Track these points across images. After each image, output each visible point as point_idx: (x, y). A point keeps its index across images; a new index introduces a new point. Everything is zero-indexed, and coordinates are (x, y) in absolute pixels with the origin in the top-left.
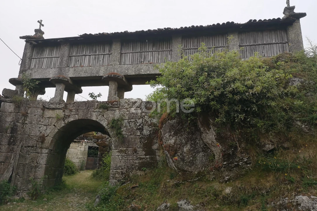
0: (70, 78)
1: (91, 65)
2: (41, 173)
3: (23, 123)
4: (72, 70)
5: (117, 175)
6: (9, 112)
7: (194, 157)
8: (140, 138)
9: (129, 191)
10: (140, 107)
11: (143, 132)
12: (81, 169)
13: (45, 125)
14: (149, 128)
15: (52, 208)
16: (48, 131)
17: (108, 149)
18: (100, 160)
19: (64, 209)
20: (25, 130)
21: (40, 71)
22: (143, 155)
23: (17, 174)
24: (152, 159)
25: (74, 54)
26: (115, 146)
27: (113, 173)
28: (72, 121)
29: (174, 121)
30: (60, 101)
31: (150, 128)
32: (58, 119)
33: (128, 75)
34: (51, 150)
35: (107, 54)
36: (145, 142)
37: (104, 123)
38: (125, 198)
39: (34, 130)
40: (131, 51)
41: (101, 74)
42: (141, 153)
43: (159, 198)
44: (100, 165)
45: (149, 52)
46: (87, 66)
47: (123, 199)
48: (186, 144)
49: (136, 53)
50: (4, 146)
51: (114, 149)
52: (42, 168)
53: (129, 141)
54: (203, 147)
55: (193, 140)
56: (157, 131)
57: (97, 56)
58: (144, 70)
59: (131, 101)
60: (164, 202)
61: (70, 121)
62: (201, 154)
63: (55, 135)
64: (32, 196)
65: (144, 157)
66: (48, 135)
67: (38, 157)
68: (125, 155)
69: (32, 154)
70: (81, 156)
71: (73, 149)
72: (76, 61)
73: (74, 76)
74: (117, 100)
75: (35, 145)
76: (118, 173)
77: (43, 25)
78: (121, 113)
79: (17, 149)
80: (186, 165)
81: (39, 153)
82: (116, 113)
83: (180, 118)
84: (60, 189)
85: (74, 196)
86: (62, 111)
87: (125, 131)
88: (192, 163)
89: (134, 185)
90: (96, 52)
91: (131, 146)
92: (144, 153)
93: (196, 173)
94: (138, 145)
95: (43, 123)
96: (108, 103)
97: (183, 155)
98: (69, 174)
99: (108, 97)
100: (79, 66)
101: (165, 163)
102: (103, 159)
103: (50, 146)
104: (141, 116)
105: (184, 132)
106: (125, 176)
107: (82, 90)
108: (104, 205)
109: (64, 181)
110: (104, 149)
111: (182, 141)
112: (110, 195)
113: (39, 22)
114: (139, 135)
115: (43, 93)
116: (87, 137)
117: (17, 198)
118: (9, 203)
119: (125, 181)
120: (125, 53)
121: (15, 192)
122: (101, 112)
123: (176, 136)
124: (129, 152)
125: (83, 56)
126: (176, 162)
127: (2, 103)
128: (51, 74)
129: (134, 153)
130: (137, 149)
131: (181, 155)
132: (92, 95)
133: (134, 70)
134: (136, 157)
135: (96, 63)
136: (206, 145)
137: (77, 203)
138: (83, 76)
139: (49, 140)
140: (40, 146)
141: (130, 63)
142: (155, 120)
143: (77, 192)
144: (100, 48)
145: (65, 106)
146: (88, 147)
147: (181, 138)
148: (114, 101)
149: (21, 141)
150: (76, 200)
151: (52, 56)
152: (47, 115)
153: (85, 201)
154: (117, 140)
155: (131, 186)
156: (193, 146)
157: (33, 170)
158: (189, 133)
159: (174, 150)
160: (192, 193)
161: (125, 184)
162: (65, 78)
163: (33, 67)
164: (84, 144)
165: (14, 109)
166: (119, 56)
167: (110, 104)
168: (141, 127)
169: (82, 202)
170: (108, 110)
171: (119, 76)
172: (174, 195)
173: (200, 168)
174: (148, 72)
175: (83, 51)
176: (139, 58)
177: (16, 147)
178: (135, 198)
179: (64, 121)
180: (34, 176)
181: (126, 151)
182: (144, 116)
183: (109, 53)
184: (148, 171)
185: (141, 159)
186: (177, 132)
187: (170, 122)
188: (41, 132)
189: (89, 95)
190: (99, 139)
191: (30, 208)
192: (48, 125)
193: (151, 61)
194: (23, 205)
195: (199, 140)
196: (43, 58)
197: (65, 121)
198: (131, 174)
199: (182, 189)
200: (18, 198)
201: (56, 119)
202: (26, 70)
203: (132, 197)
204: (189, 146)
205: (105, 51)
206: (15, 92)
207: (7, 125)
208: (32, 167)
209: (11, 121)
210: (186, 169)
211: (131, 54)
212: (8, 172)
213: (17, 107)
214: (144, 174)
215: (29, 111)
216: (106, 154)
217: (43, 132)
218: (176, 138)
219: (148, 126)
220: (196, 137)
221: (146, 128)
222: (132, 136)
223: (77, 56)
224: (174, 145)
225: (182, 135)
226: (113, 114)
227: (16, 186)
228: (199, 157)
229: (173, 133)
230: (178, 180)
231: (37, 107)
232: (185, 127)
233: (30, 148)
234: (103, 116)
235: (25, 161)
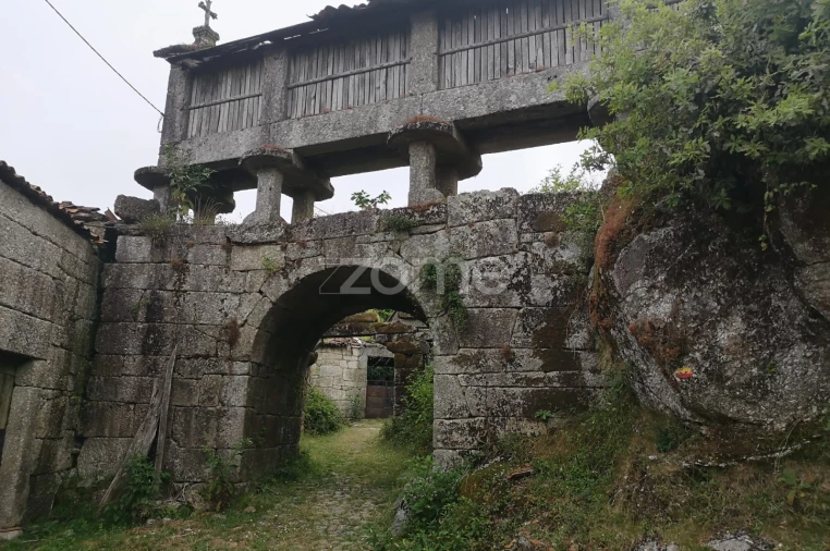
0: (295, 149)
1: (351, 103)
2: (234, 431)
3: (178, 292)
4: (297, 127)
5: (456, 436)
6: (138, 261)
7: (770, 368)
8: (523, 315)
9: (503, 488)
10: (515, 216)
11: (529, 295)
12: (355, 417)
13: (235, 294)
14: (549, 279)
15: (268, 540)
16: (246, 310)
17: (419, 359)
18: (401, 391)
19: (301, 543)
20: (182, 311)
21: (212, 140)
22: (536, 368)
23: (170, 436)
24: (566, 380)
25: (302, 80)
26: (442, 345)
27: (443, 429)
28: (309, 276)
29: (662, 232)
30: (271, 219)
31: (553, 279)
32: (271, 274)
33: (466, 119)
34: (259, 365)
35: (396, 65)
36: (539, 328)
38: (492, 513)
39: (207, 307)
40: (471, 43)
41: (384, 126)
42: (530, 363)
43: (619, 521)
44: (402, 405)
45: (531, 35)
46: (339, 108)
47: (486, 518)
48: (725, 313)
49: (487, 45)
50: (131, 359)
51: (439, 352)
52: (235, 415)
53: (486, 328)
54: (807, 321)
55: (753, 297)
56: (578, 288)
57: (367, 74)
58: (516, 94)
59: (484, 198)
60: (645, 536)
61: (302, 276)
62: (799, 352)
63: (265, 320)
64: (214, 500)
65: (541, 374)
66: (246, 321)
67: (223, 386)
68: (478, 371)
69: (207, 379)
70: (351, 384)
71: (330, 366)
72: (307, 102)
73: (305, 144)
74: (437, 201)
75: (213, 352)
76: (460, 429)
77: (214, 16)
78: (453, 238)
79: (166, 364)
80: (735, 397)
81: (226, 374)
82: (437, 242)
83: (687, 220)
84: (294, 478)
85: (332, 497)
86: (278, 248)
87: (471, 297)
88: (758, 389)
89: (518, 471)
90: (362, 63)
91: (492, 342)
92: (539, 362)
93: (781, 426)
94: (518, 338)
95: (230, 288)
96: (409, 211)
97: (715, 361)
98: (321, 432)
99: (410, 195)
100: (317, 112)
101: (629, 396)
102: (409, 388)
103: (253, 352)
104: (520, 243)
105: (713, 270)
106: (484, 439)
107: (333, 189)
108: (422, 534)
109: (303, 453)
110: (410, 360)
111: (705, 305)
112: (438, 500)
113: (204, 7)
114: (519, 305)
115: (229, 207)
116: (362, 330)
117: (173, 504)
118: (149, 521)
119: (482, 454)
120: (452, 53)
121: (168, 487)
122: (392, 242)
123: (677, 290)
124: (490, 363)
125: (326, 80)
126: (686, 389)
127: (120, 237)
128: (240, 145)
129: (504, 366)
130: (515, 350)
131: (706, 358)
132: (360, 199)
133: (484, 101)
134: (514, 376)
135: (367, 97)
136: (815, 314)
137: (342, 523)
138: (330, 139)
139: (249, 335)
140: (228, 354)
141: (471, 80)
142: (567, 252)
143: (341, 484)
144: (374, 50)
145: (286, 231)
146: (366, 358)
147: (699, 294)
148: (429, 205)
149: (175, 340)
150: (339, 510)
151: (242, 95)
152: (238, 263)
153: (365, 514)
154: (448, 325)
155: (506, 473)
156: (756, 320)
157: (213, 423)
158: (732, 274)
159: (669, 345)
160: (772, 508)
161: (487, 465)
162: (279, 151)
163: (194, 134)
164: (356, 352)
165: (151, 253)
166: (432, 64)
167: (416, 214)
168: (521, 278)
169: (356, 517)
170: (411, 235)
171: (438, 125)
172: (689, 512)
173: (796, 410)
174: (533, 101)
175: (325, 68)
176: (498, 62)
177: (162, 359)
178: (526, 514)
179: (286, 277)
180: (216, 440)
181: (479, 360)
182: (531, 243)
183: (403, 61)
184: (556, 421)
185: (530, 382)
186: (680, 274)
187: (646, 237)
188: (226, 315)
189: (353, 199)
190: (393, 334)
191: (205, 537)
192: (245, 292)
193: (540, 63)
194: (188, 526)
195: (782, 298)
196: (220, 103)
197: (290, 276)
198: (502, 432)
199: (720, 491)
200: (178, 504)
201: (263, 273)
202: (177, 143)
203: (516, 512)
204: (738, 324)
205: (391, 57)
206: (152, 206)
207: (136, 299)
208: (208, 416)
209: (144, 287)
210: (732, 412)
211: (471, 52)
212: (145, 430)
213: (157, 246)
214: (544, 432)
215: (190, 255)
216: (415, 373)
217: (232, 314)
218: (680, 295)
219: (547, 274)
220: (770, 286)
221: (538, 281)
222: (495, 310)
223: (309, 84)
224: (671, 323)
225: (706, 283)
226: (430, 246)
227: (171, 471)
228: (791, 365)
229: (661, 277)
230: (697, 457)
231: (210, 243)
232: (715, 251)
233: (200, 360)
234: (399, 253)
235: (189, 399)
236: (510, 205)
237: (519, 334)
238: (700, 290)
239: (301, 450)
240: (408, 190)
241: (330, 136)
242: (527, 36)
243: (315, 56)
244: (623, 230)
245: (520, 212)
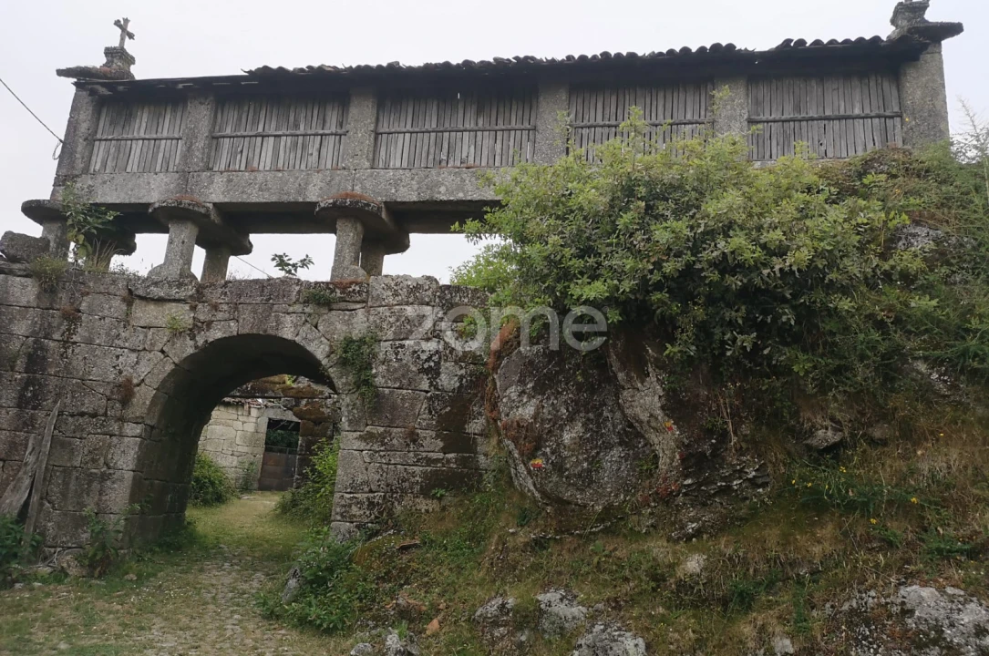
0: (215, 204)
1: (280, 165)
2: (118, 496)
3: (66, 343)
4: (219, 181)
5: (354, 510)
6: (21, 304)
7: (595, 462)
8: (430, 399)
9: (391, 557)
10: (433, 303)
11: (438, 380)
12: (246, 488)
13: (133, 351)
14: (457, 368)
15: (154, 604)
16: (143, 369)
17: (328, 428)
18: (305, 461)
19: (189, 607)
20: (70, 364)
21: (119, 179)
22: (437, 449)
23: (45, 497)
24: (462, 462)
25: (228, 131)
26: (350, 422)
27: (343, 502)
28: (218, 340)
29: (535, 348)
30: (181, 275)
31: (461, 368)
32: (176, 333)
33: (396, 202)
34: (152, 427)
35: (332, 134)
36: (443, 412)
37: (319, 350)
38: (378, 578)
39: (99, 362)
40: (409, 127)
41: (312, 196)
42: (432, 444)
43: (481, 583)
44: (304, 477)
45: (465, 131)
46: (267, 168)
47: (372, 582)
48: (571, 419)
49: (423, 132)
50: (4, 411)
51: (347, 428)
52: (121, 479)
53: (394, 407)
54: (625, 430)
55: (592, 408)
56: (482, 377)
57: (301, 138)
58: (446, 186)
59: (406, 283)
60: (497, 593)
61: (211, 340)
62: (616, 452)
63: (164, 381)
64: (92, 566)
65: (441, 455)
66: (143, 380)
67: (110, 447)
68: (382, 448)
69: (93, 438)
70: (245, 449)
71: (221, 427)
72: (233, 154)
73: (226, 200)
74: (359, 280)
75: (101, 411)
76: (358, 503)
77: (131, 36)
78: (371, 318)
79: (46, 421)
80: (570, 484)
81: (115, 435)
82: (355, 320)
84: (179, 548)
85: (220, 568)
86: (187, 307)
87: (383, 377)
88: (587, 479)
89: (408, 542)
90: (297, 126)
91: (399, 422)
92: (440, 444)
93: (599, 508)
94: (423, 419)
95: (127, 345)
96: (331, 286)
97: (559, 455)
98: (206, 503)
99: (334, 270)
100: (243, 168)
101: (504, 476)
102: (314, 459)
103: (148, 414)
104: (434, 331)
105: (567, 384)
106: (381, 513)
107: (251, 246)
108: (312, 598)
109: (189, 523)
110: (318, 428)
111: (558, 411)
112: (330, 570)
113: (120, 26)
114: (427, 389)
115: (129, 249)
116: (267, 392)
117: (44, 570)
118: (18, 586)
119: (378, 527)
120: (389, 133)
121: (39, 552)
122: (310, 315)
123: (540, 397)
124: (395, 441)
125: (256, 136)
126: (537, 476)
128: (155, 190)
129: (408, 445)
130: (419, 431)
131: (553, 453)
132: (281, 262)
133: (415, 187)
134: (416, 456)
135: (298, 162)
136: (631, 426)
137: (231, 591)
138: (254, 199)
139: (144, 396)
140: (118, 414)
141: (405, 165)
143: (230, 556)
144: (309, 114)
145: (197, 291)
146: (267, 420)
147: (555, 402)
148: (351, 283)
149: (58, 395)
150: (227, 580)
151: (159, 135)
152: (140, 318)
153: (255, 584)
154: (358, 402)
155: (396, 543)
156: (591, 426)
157: (96, 485)
158: (580, 387)
159: (532, 439)
160: (584, 569)
161: (380, 537)
162: (198, 204)
163: (97, 168)
164: (254, 412)
165: (38, 297)
166: (369, 141)
167: (338, 291)
168: (432, 364)
169: (245, 586)
170: (331, 310)
171: (368, 205)
172: (529, 574)
173: (610, 496)
174: (461, 196)
175: (256, 122)
176: (432, 151)
177: (41, 414)
178: (408, 579)
179: (193, 338)
180: (97, 504)
181: (384, 438)
183: (339, 131)
184: (449, 499)
185: (429, 461)
186: (544, 383)
187: (523, 351)
188: (120, 372)
189: (273, 259)
190: (303, 398)
191: (85, 600)
192: (144, 349)
193: (471, 158)
194: (63, 591)
195: (611, 411)
196: (132, 140)
197: (197, 339)
198: (399, 508)
199: (554, 558)
200: (48, 570)
201: (167, 332)
202: (77, 176)
203: (399, 577)
204: (579, 427)
205: (328, 125)
206: (41, 244)
207: (15, 346)
208: (91, 478)
209: (27, 334)
210: (567, 496)
211: (408, 135)
212: (15, 489)
213: (45, 291)
214: (438, 509)
215: (84, 304)
216: (322, 443)
217: (128, 371)
218: (541, 401)
219: (456, 362)
220: (603, 400)
221: (447, 368)
222: (405, 391)
223: (237, 137)
224: (532, 423)
225: (561, 393)
226: (348, 323)
227: (42, 534)
228: (610, 462)
229: (530, 385)
230: (542, 531)
231: (109, 294)
232: (570, 369)
233: (86, 418)
234: (316, 327)
235: (70, 459)
236: (429, 293)
237: (424, 416)
238: (556, 399)
239: (188, 520)
240: (332, 265)
241: (255, 197)
242: (462, 131)
243: (246, 108)
244: (508, 342)
245: (437, 300)
